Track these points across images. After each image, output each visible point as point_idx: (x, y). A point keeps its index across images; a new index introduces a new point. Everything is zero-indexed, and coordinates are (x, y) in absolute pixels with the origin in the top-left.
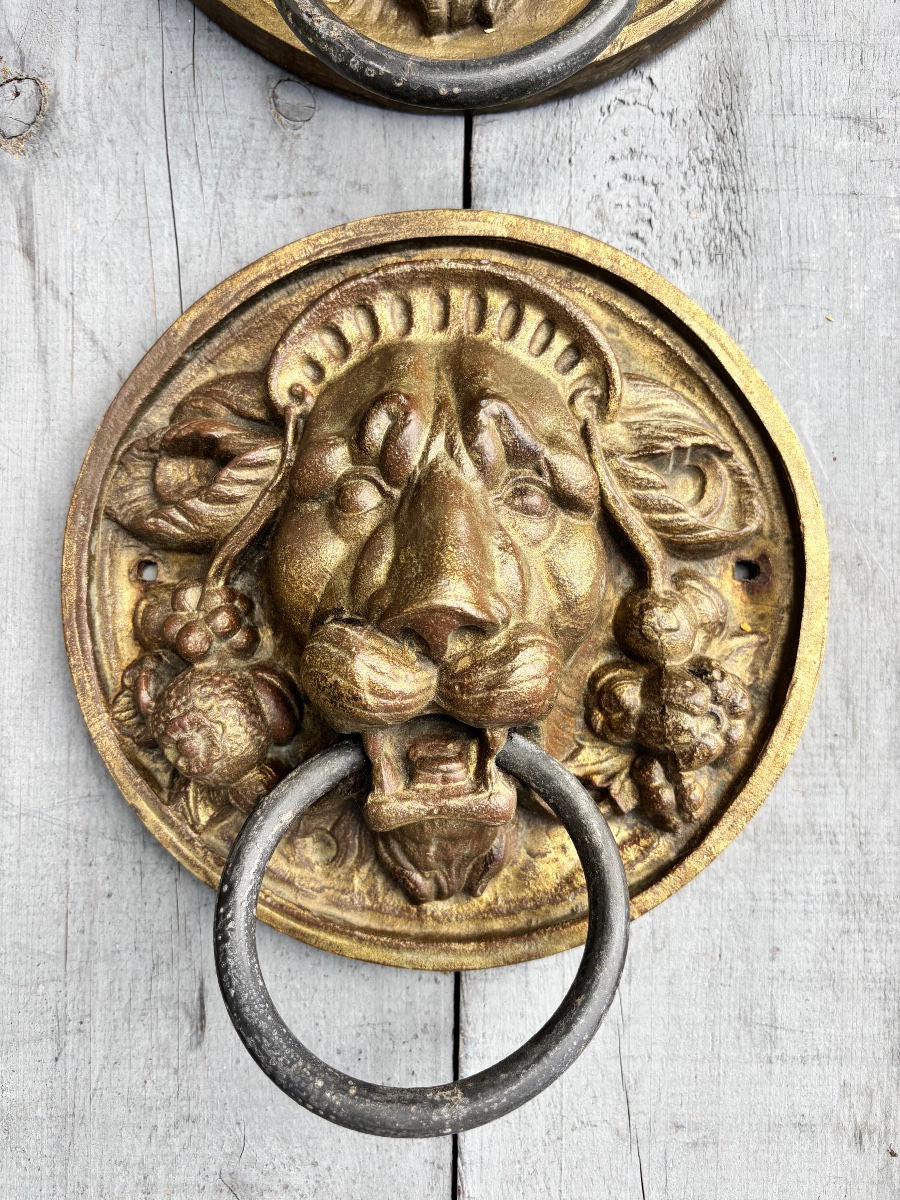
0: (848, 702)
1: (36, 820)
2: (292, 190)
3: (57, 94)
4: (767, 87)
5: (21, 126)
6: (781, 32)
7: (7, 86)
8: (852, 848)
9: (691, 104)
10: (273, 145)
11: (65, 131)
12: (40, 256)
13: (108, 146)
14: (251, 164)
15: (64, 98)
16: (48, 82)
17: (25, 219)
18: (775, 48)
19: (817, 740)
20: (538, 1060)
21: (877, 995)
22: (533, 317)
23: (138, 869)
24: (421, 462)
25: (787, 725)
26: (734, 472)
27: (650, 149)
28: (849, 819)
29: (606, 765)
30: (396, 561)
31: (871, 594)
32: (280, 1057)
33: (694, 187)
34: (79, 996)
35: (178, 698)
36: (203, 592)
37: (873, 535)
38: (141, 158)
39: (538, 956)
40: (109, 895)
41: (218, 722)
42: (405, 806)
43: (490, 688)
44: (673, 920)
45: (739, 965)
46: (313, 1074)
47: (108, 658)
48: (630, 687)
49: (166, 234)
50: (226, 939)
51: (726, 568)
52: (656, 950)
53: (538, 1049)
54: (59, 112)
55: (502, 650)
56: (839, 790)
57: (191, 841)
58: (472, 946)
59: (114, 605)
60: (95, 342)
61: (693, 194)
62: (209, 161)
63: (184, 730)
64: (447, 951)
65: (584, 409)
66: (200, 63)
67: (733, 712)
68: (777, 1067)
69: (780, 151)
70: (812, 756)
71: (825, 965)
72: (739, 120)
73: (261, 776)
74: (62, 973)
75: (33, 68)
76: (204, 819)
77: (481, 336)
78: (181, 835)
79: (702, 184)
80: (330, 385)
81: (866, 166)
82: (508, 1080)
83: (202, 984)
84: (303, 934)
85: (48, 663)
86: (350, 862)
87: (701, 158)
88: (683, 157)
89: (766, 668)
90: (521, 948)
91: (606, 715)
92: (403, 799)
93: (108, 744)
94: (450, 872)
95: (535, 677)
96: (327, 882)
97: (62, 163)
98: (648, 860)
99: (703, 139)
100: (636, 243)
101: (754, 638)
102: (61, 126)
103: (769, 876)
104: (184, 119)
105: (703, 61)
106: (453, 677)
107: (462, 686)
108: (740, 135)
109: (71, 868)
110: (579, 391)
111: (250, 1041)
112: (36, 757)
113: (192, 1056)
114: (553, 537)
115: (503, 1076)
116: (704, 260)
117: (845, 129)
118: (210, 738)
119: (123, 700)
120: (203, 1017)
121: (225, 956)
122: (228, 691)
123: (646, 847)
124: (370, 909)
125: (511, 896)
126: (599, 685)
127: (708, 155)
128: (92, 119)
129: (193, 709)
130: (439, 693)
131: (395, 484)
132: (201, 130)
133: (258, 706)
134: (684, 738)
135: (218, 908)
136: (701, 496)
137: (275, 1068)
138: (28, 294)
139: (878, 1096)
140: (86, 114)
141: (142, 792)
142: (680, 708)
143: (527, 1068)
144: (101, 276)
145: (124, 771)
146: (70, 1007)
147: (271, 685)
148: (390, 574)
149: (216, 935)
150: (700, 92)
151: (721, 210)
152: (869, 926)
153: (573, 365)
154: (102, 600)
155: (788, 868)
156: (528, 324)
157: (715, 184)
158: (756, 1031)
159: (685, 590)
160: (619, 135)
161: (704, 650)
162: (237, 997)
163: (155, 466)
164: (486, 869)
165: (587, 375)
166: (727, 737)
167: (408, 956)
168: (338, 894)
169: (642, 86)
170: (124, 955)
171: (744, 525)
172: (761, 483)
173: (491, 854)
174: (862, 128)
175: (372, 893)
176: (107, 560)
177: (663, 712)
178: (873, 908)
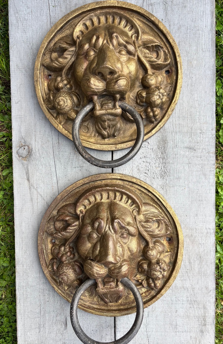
0: (190, 263)
1: (34, 287)
2: (79, 166)
3: (32, 149)
4: (172, 142)
5: (25, 155)
6: (175, 131)
7: (22, 147)
8: (191, 291)
9: (156, 147)
10: (75, 157)
11: (34, 156)
12: (30, 181)
13: (43, 159)
14: (71, 161)
15: (33, 149)
16: (30, 146)
17: (27, 173)
18: (173, 135)
19: (184, 270)
20: (127, 338)
21: (197, 319)
22: (124, 197)
23: (53, 296)
24: (104, 231)
25: (176, 271)
26: (165, 222)
27: (148, 156)
28: (191, 285)
29: (142, 278)
30: (100, 250)
31: (194, 242)
32: (83, 337)
33: (157, 163)
34: (43, 320)
35: (62, 270)
36: (65, 248)
37: (194, 231)
38: (49, 161)
39: (130, 314)
40: (48, 301)
41: (69, 274)
42: (103, 291)
43: (117, 273)
44: (156, 305)
45: (170, 314)
46: (88, 340)
47: (47, 258)
48: (145, 265)
49: (55, 175)
50: (72, 316)
51: (165, 238)
52: (153, 311)
53: (127, 336)
54: (33, 152)
55: (119, 266)
56: (189, 280)
57: (64, 293)
58: (117, 312)
59: (48, 248)
60: (41, 196)
61: (157, 165)
62: (62, 161)
63: (63, 276)
64: (112, 313)
65: (135, 213)
66: (60, 142)
67: (164, 270)
68: (177, 333)
69: (174, 156)
70: (183, 273)
71: (186, 314)
72: (166, 150)
73: (77, 282)
74: (40, 316)
75: (27, 144)
76: (66, 289)
77: (115, 201)
78: (62, 291)
79: (159, 162)
80: (87, 210)
81: (192, 158)
82: (122, 342)
83: (66, 318)
84: (85, 310)
85: (35, 258)
86: (94, 295)
87: (158, 157)
88: (155, 157)
89: (172, 258)
90: (126, 312)
91: (141, 269)
92: (103, 289)
93: (48, 275)
94: (112, 299)
95: (125, 271)
96: (89, 299)
97: (34, 162)
98: (150, 295)
99: (159, 153)
100: (146, 174)
101: (170, 253)
102: (33, 155)
103: (175, 297)
104: (57, 153)
105: (159, 138)
106: (111, 270)
107: (112, 272)
108: (166, 152)
109: (41, 296)
110: (134, 210)
111: (77, 335)
112: (34, 276)
113: (65, 331)
114: (129, 242)
115: (121, 341)
116: (159, 177)
117: (188, 150)
118: (68, 277)
119: (50, 266)
120: (66, 324)
121: (72, 319)
122: (70, 268)
123: (150, 293)
124: (98, 304)
125: (124, 302)
126: (140, 264)
127: (160, 157)
128: (39, 154)
129: (64, 272)
130: (108, 272)
131: (100, 234)
132: (61, 155)
133: (76, 270)
134: (155, 276)
135: (71, 310)
136: (159, 227)
137: (82, 339)
138: (28, 188)
139: (198, 339)
140: (38, 152)
141: (54, 284)
142: (154, 270)
143: (125, 339)
144: (42, 184)
145: (51, 280)
146: (41, 322)
147: (78, 265)
148: (99, 252)
149: (70, 315)
150: (158, 144)
151: (162, 168)
152: (195, 306)
153: (132, 205)
154: (45, 247)
155: (179, 295)
156: (124, 198)
157: (161, 162)
158: (173, 326)
159: (156, 246)
160: (142, 153)
161: (160, 257)
162: (75, 327)
163: (55, 223)
164: (119, 298)
165: (135, 207)
166: (163, 275)
167: (105, 314)
168: (91, 302)
169: (146, 144)
170: (51, 312)
171: (167, 232)
172: (171, 223)
173: (120, 296)
174: (191, 150)
175: (98, 301)
176: (46, 240)
177: (151, 271)
178: (196, 303)
